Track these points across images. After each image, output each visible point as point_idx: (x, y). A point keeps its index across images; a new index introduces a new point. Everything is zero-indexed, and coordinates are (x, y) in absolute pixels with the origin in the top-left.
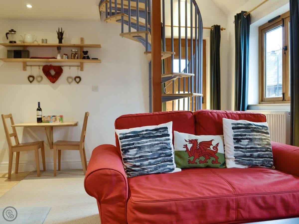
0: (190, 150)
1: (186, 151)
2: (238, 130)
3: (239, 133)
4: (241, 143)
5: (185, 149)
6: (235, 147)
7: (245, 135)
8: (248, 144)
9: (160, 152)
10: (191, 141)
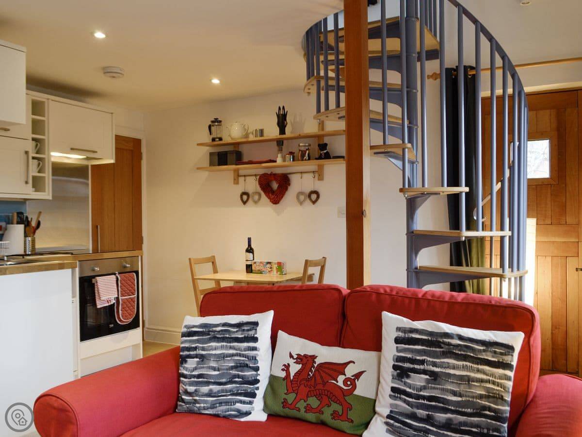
0: (292, 378)
1: (284, 379)
2: (407, 346)
3: (409, 356)
4: (408, 381)
5: (283, 374)
6: (393, 389)
7: (422, 362)
8: (424, 388)
9: (234, 372)
10: (300, 359)
